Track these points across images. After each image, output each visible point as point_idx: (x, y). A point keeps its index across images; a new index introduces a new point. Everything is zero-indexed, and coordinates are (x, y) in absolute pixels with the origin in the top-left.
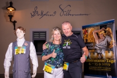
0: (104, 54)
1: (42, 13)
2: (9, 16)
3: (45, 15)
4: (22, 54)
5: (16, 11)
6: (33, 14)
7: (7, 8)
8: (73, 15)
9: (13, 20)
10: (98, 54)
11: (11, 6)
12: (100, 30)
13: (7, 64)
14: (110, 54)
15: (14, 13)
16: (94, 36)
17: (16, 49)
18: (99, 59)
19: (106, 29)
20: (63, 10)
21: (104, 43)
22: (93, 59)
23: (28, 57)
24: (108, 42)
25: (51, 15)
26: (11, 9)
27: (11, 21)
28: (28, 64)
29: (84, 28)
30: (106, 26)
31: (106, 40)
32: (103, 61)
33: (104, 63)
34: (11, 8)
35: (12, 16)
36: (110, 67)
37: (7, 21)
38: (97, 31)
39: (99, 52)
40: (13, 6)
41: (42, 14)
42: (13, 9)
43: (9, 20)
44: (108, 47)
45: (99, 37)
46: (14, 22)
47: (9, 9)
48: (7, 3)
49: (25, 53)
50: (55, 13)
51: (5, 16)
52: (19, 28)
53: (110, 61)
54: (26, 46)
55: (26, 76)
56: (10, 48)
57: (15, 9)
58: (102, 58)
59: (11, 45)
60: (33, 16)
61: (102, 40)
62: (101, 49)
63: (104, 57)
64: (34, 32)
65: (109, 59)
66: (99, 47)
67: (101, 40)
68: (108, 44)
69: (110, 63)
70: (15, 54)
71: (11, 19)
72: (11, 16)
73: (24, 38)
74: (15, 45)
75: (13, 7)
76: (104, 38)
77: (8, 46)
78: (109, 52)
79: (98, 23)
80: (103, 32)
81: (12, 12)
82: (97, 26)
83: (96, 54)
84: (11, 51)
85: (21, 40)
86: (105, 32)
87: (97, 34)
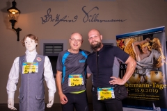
0: (149, 75)
1: (57, 18)
2: (11, 21)
3: (61, 20)
4: (33, 73)
5: (21, 15)
6: (44, 18)
7: (8, 10)
8: (101, 21)
9: (16, 27)
10: (140, 75)
11: (14, 7)
12: (143, 42)
13: (11, 88)
14: (158, 76)
15: (18, 17)
16: (135, 49)
17: (24, 67)
18: (141, 83)
19: (152, 39)
20: (87, 14)
21: (149, 59)
22: (132, 83)
23: (41, 77)
24: (154, 58)
25: (70, 21)
26: (14, 12)
27: (13, 28)
28: (41, 88)
29: (118, 38)
30: (152, 35)
31: (151, 56)
32: (148, 86)
33: (148, 88)
34: (13, 10)
35: (15, 21)
36: (158, 94)
37: (8, 28)
38: (138, 43)
39: (141, 72)
40: (17, 7)
41: (58, 20)
42: (17, 11)
43: (11, 27)
44: (155, 66)
45: (141, 52)
46: (18, 30)
47: (11, 11)
48: (8, 3)
49: (37, 71)
50: (76, 17)
51: (5, 21)
52: (30, 36)
53: (158, 86)
54: (39, 62)
55: (38, 105)
56: (16, 65)
57: (20, 12)
58: (146, 82)
59: (17, 60)
60: (44, 21)
61: (146, 55)
62: (144, 69)
63: (149, 81)
64: (46, 45)
65: (157, 82)
66: (142, 65)
67: (144, 55)
68: (156, 62)
69: (158, 89)
70: (23, 72)
71: (13, 25)
72: (13, 22)
73: (35, 50)
74: (23, 61)
75: (16, 9)
76: (148, 52)
77: (13, 62)
78: (156, 73)
79: (139, 32)
80: (148, 44)
81: (15, 16)
82: (139, 35)
83: (137, 76)
84: (18, 68)
85: (32, 52)
86: (151, 44)
87: (139, 47)
